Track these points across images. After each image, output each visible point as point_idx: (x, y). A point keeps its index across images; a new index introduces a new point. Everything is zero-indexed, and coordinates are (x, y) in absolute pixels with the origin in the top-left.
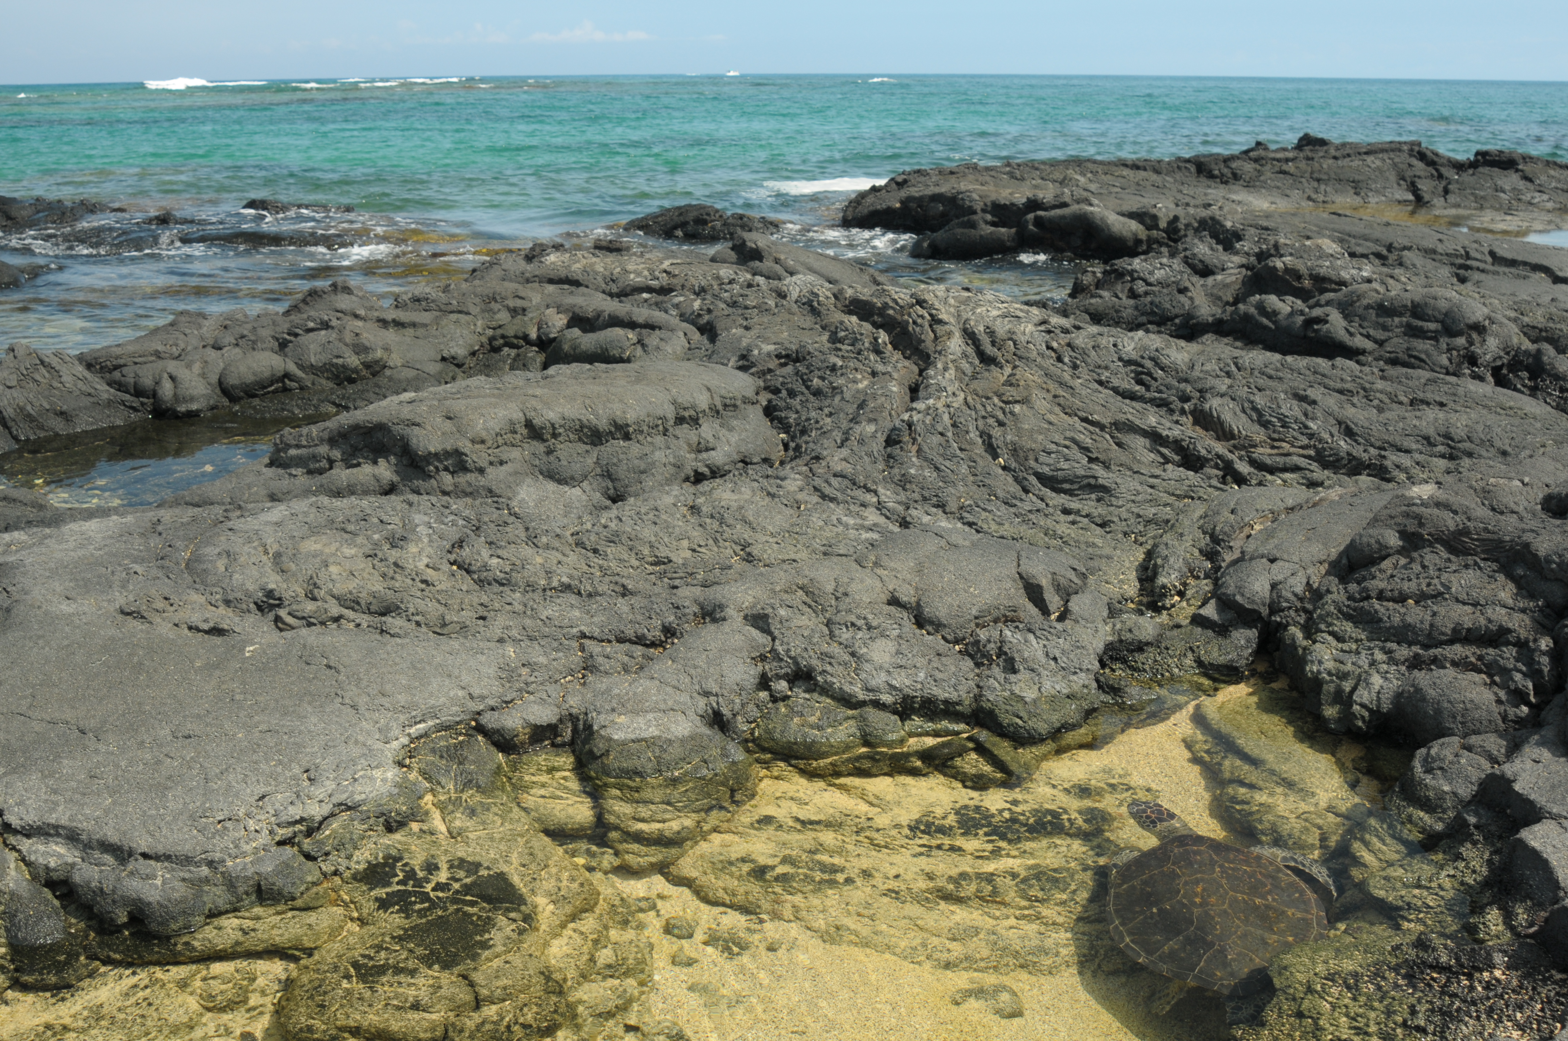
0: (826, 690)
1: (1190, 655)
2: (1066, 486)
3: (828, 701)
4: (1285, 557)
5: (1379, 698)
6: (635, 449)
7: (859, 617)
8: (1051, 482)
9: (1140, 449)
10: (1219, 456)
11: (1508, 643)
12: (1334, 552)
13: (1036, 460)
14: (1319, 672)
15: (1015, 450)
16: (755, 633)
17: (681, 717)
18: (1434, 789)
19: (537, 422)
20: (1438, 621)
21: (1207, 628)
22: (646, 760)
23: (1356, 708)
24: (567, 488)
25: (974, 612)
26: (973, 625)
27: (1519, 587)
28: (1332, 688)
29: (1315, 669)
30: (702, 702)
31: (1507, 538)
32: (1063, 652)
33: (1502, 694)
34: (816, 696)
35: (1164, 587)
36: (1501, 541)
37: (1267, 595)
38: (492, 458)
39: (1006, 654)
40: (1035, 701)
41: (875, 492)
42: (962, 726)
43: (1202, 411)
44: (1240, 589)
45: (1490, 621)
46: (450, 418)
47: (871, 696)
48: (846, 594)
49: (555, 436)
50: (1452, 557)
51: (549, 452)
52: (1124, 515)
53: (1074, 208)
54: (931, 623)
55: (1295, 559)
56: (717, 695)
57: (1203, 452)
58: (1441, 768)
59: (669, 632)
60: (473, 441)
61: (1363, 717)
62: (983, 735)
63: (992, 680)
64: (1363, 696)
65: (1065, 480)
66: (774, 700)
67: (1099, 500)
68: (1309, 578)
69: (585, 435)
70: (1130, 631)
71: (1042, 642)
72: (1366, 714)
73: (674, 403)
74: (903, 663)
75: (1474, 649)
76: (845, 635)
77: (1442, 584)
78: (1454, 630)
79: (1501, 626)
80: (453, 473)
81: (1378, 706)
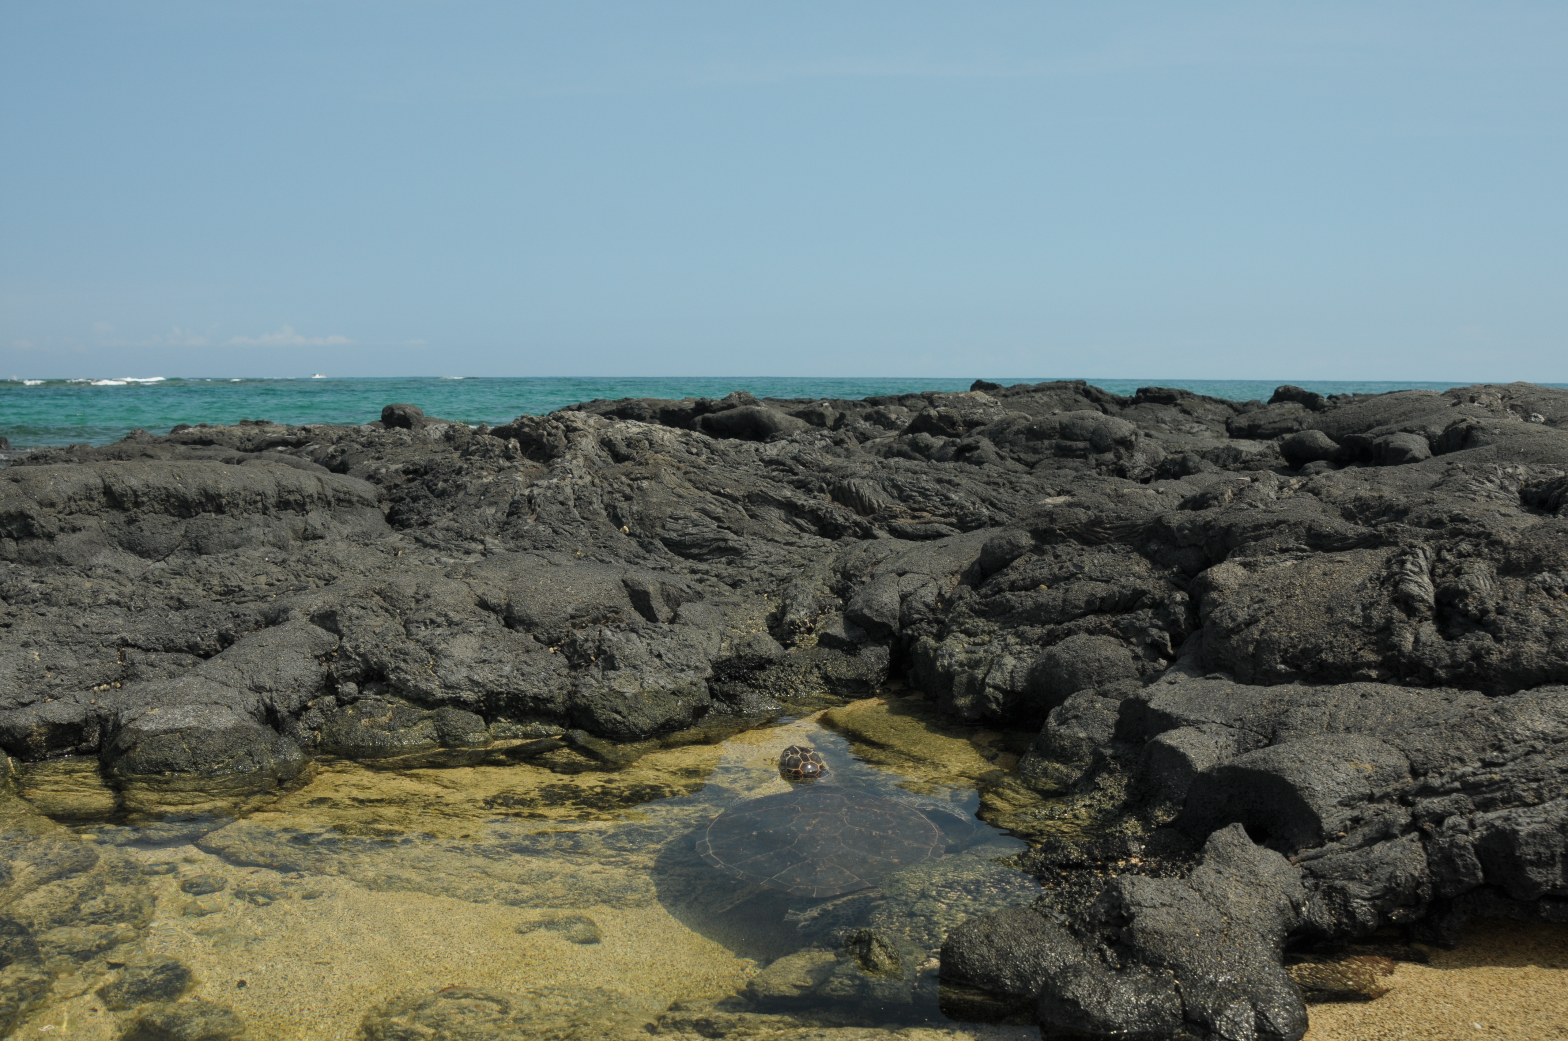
0: (399, 690)
1: (815, 670)
2: (695, 551)
3: (402, 701)
4: (915, 569)
5: (1012, 677)
6: (228, 522)
7: (439, 614)
8: (679, 548)
9: (775, 520)
10: (856, 524)
11: (1143, 606)
12: (966, 564)
13: (663, 527)
14: (950, 665)
15: (641, 519)
16: (320, 630)
17: (225, 710)
18: (1069, 737)
19: (117, 488)
20: (1071, 596)
21: (835, 648)
22: (180, 753)
23: (989, 690)
24: (150, 562)
25: (570, 610)
26: (568, 624)
27: (1154, 562)
28: (964, 678)
29: (946, 663)
30: (252, 699)
31: (1140, 522)
32: (669, 650)
33: (1139, 651)
34: (388, 696)
35: (792, 623)
36: (1134, 526)
37: (897, 606)
38: (62, 524)
39: (605, 652)
40: (635, 696)
41: (482, 542)
42: (555, 728)
43: (840, 488)
44: (868, 604)
45: (1124, 587)
46: (16, 481)
47: (450, 694)
48: (427, 596)
49: (137, 504)
50: (1085, 547)
51: (131, 521)
52: (756, 574)
53: (742, 408)
54: (522, 622)
55: (926, 570)
56: (271, 690)
57: (841, 520)
58: (1076, 717)
59: (226, 640)
60: (41, 504)
61: (996, 699)
62: (580, 736)
63: (588, 678)
64: (997, 677)
65: (694, 545)
66: (341, 703)
67: (729, 563)
68: (940, 589)
69: (172, 505)
70: (749, 645)
71: (645, 641)
72: (1000, 696)
73: (278, 484)
74: (487, 657)
75: (1108, 617)
76: (423, 633)
77: (1075, 565)
78: (1088, 603)
79: (1135, 590)
80: (17, 540)
81: (1012, 686)
